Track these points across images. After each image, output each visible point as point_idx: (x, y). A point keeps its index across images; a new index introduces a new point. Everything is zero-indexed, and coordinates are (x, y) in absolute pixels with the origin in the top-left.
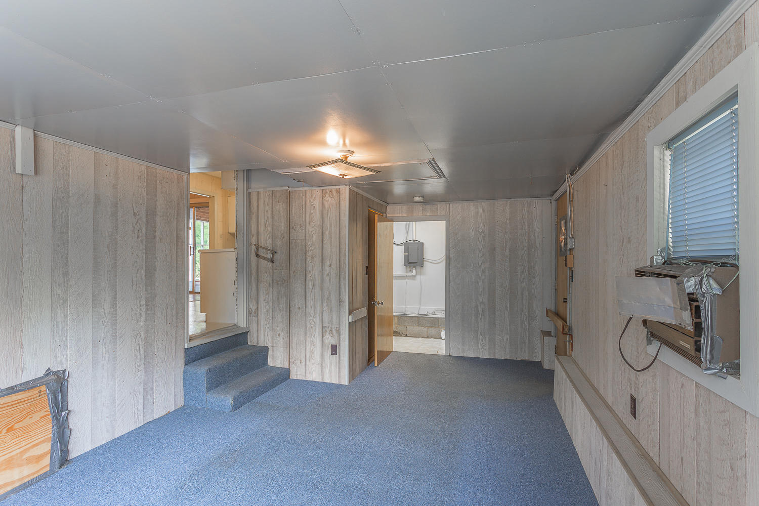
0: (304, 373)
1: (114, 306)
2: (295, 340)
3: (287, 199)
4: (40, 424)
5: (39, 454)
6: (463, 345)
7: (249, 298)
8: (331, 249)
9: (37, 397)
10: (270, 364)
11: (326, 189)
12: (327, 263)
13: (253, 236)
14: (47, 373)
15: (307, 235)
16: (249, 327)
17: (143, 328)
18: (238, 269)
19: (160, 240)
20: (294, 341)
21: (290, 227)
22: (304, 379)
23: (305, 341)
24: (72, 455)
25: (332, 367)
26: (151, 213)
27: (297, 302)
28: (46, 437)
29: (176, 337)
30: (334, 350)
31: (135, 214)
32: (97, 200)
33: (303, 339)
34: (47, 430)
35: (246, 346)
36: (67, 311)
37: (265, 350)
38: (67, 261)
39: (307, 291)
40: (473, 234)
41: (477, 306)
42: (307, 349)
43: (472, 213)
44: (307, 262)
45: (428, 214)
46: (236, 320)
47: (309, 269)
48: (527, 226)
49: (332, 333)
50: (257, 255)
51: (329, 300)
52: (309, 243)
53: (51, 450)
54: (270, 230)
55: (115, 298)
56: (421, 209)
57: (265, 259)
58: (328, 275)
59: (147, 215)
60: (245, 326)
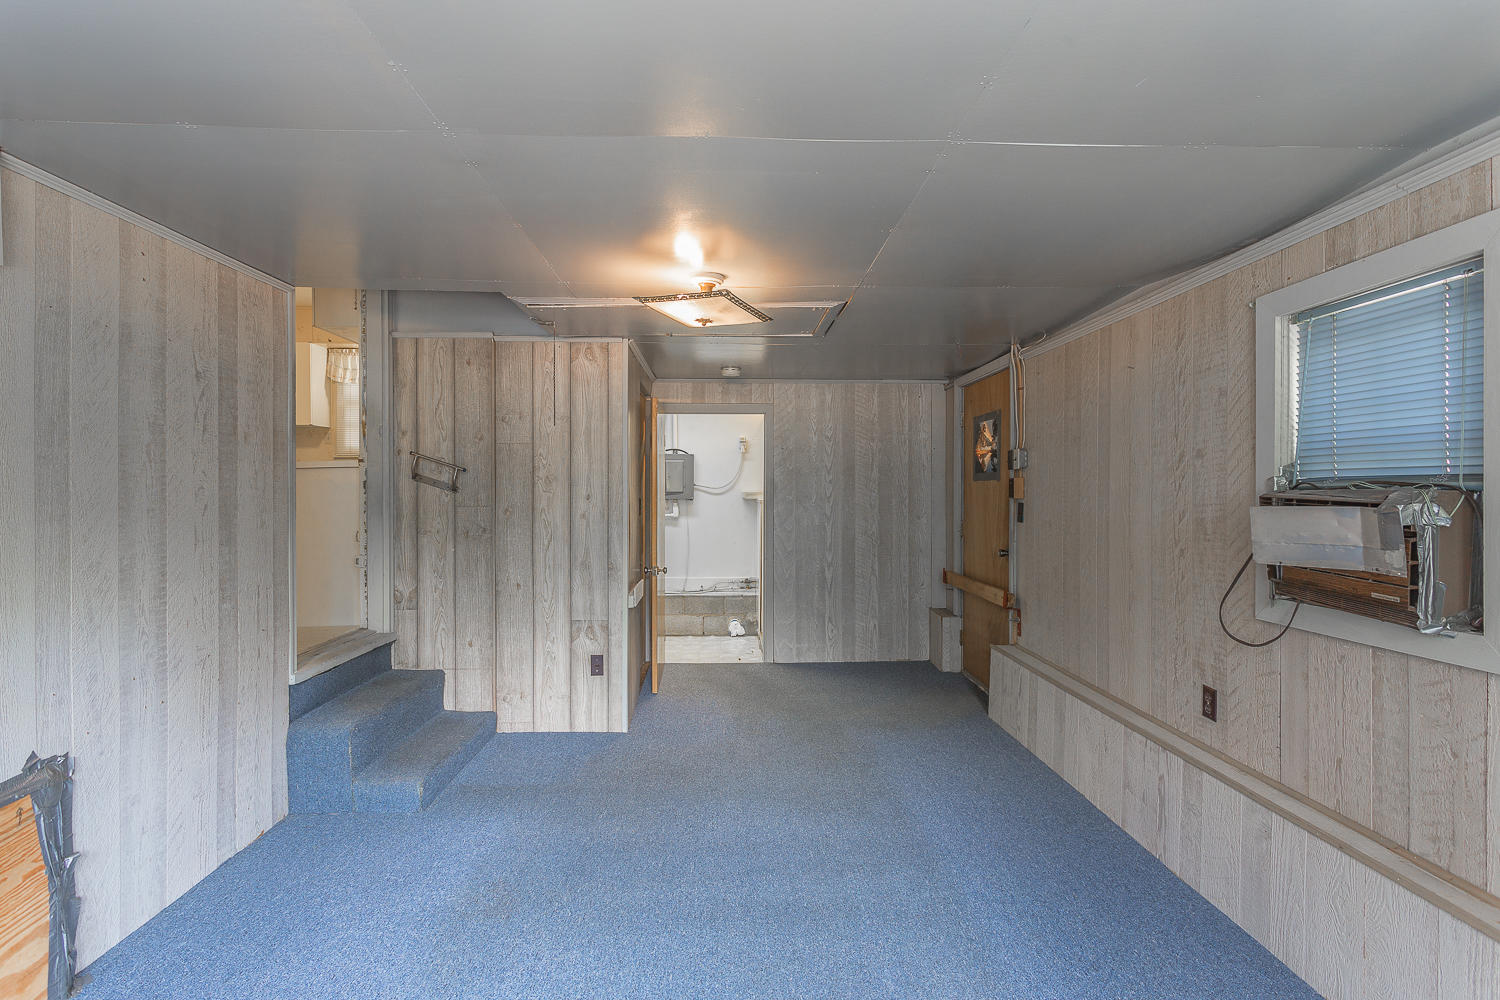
0: (530, 719)
1: (161, 593)
2: (507, 651)
3: (489, 357)
4: (25, 894)
5: (25, 968)
6: (799, 641)
7: (396, 568)
8: (590, 464)
9: (13, 828)
10: (449, 705)
11: (580, 343)
12: (581, 491)
13: (404, 433)
14: (29, 765)
15: (536, 435)
16: (395, 633)
17: (217, 645)
18: (369, 508)
19: (245, 438)
20: (507, 655)
21: (495, 415)
22: (531, 730)
23: (531, 654)
24: (85, 960)
25: (594, 701)
26: (228, 376)
27: (514, 573)
28: (39, 923)
29: (275, 661)
30: (597, 665)
31: (198, 375)
32: (126, 338)
33: (527, 647)
34: (39, 908)
35: (390, 672)
36: (69, 606)
37: (438, 677)
38: (67, 485)
39: (536, 548)
40: (815, 439)
41: (823, 572)
42: (537, 669)
43: (814, 403)
44: (536, 489)
45: (733, 401)
46: (363, 617)
47: (541, 504)
48: (907, 428)
49: (593, 632)
50: (415, 476)
51: (586, 566)
52: (541, 450)
53: (50, 954)
54: (448, 423)
55: (164, 574)
56: (720, 389)
57: (435, 483)
58: (583, 516)
59: (220, 379)
60: (386, 629)
